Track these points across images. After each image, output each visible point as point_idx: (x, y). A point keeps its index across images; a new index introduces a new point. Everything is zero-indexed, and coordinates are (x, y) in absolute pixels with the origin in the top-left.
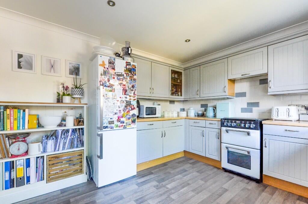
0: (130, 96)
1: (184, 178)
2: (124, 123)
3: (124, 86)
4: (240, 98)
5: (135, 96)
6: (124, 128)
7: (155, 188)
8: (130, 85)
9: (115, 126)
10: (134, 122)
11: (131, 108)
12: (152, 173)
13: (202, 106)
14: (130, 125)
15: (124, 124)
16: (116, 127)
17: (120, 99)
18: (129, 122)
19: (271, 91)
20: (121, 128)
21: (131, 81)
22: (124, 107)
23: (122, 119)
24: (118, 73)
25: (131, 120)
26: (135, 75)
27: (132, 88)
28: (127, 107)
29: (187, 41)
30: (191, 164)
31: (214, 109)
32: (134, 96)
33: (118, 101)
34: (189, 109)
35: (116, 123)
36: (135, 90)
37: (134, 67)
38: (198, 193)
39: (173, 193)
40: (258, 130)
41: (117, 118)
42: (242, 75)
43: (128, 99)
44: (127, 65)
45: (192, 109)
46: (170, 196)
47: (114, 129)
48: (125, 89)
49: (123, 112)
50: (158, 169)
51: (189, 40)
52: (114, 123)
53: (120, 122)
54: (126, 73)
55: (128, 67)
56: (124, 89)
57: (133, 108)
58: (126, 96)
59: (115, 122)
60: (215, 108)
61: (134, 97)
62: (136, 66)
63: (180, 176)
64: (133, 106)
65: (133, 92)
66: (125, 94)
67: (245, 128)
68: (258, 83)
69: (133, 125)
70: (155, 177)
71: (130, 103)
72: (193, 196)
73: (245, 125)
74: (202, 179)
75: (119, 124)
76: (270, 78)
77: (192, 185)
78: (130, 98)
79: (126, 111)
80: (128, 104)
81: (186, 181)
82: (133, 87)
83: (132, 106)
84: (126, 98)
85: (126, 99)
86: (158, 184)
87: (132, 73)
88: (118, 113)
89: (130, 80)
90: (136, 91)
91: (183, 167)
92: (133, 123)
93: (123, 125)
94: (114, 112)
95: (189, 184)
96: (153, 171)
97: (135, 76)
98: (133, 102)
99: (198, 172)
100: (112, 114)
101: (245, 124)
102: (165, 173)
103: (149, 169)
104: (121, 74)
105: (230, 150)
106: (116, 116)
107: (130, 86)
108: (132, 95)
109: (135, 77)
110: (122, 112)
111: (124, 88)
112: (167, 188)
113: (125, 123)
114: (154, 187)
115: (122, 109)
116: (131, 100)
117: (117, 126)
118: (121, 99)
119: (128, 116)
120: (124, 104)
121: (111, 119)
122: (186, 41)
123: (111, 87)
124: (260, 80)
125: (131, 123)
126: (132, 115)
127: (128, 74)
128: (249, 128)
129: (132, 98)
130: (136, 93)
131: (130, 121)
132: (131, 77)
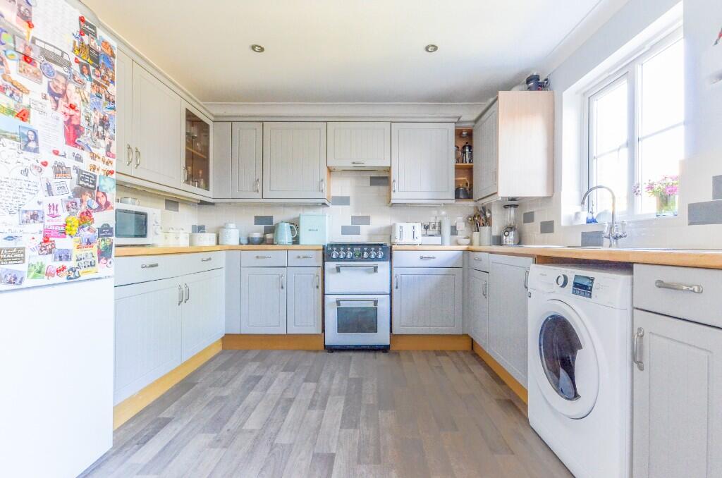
0: (94, 157)
1: (268, 392)
2: (68, 258)
3: (72, 112)
4: (340, 207)
5: (111, 159)
6: (69, 278)
7: (217, 450)
8: (93, 114)
9: (30, 271)
10: (104, 254)
11: (97, 201)
12: (167, 422)
13: (259, 220)
14: (92, 265)
15: (68, 265)
16: (34, 277)
17: (52, 160)
18: (90, 256)
19: (397, 197)
20: (56, 279)
21: (98, 100)
22: (71, 194)
23: (61, 244)
24: (48, 48)
25: (95, 246)
26: (113, 81)
27: (100, 129)
28: (84, 197)
29: (257, 49)
30: (254, 360)
31: (291, 227)
32: (107, 159)
33: (45, 164)
34: (223, 227)
35: (33, 257)
36: (112, 138)
37: (108, 52)
38: (323, 407)
39: (276, 434)
40: (386, 261)
41: (40, 238)
42: (354, 163)
43: (85, 166)
44: (82, 32)
45: (232, 226)
46: (275, 442)
47: (26, 283)
48: (75, 122)
49: (67, 214)
50: (176, 403)
51: (262, 50)
52: (22, 259)
53: (50, 257)
54: (80, 60)
55: (86, 39)
56: (70, 120)
57: (103, 204)
58: (77, 151)
59: (28, 252)
60: (295, 225)
61: (107, 163)
62: (115, 52)
63: (254, 394)
64: (104, 194)
65: (103, 143)
66: (75, 144)
67: (369, 259)
68: (368, 182)
69: (102, 269)
70: (188, 425)
71: (94, 183)
72: (322, 416)
73: (369, 255)
74: (306, 380)
75: (49, 262)
76: (394, 176)
77: (298, 398)
78: (93, 162)
79: (80, 212)
80: (87, 186)
81: (279, 396)
82: (104, 122)
83: (100, 195)
84: (78, 159)
85: (78, 164)
86: (215, 435)
87: (103, 71)
88: (47, 218)
89: (94, 93)
90: (114, 144)
91: (244, 374)
92: (103, 260)
93: (64, 268)
94: (23, 208)
95: (291, 401)
96: (165, 415)
97: (111, 85)
98: (102, 182)
99: (284, 370)
100: (16, 219)
101: (369, 251)
102: (208, 405)
103: (144, 416)
104: (59, 53)
105: (343, 305)
106: (36, 228)
107: (96, 118)
108: (101, 152)
109: (112, 89)
110: (63, 215)
111: (71, 116)
112: (251, 431)
113: (74, 258)
114: (211, 446)
115: (59, 199)
116: (96, 173)
117: (39, 272)
118: (59, 159)
119: (86, 234)
120: (71, 183)
121: (10, 238)
122: (253, 48)
123: (11, 95)
124: (371, 178)
125: (96, 258)
126: (101, 230)
127: (88, 69)
128: (376, 259)
129: (99, 163)
130: (113, 150)
131: (95, 250)
132: (99, 84)
